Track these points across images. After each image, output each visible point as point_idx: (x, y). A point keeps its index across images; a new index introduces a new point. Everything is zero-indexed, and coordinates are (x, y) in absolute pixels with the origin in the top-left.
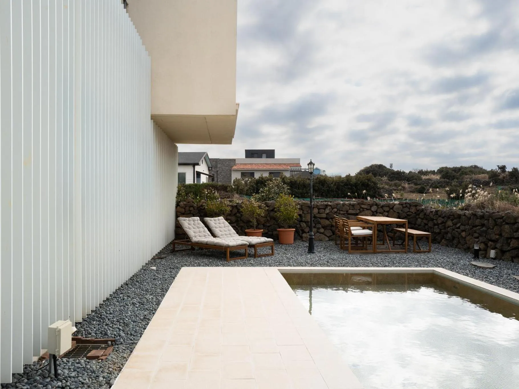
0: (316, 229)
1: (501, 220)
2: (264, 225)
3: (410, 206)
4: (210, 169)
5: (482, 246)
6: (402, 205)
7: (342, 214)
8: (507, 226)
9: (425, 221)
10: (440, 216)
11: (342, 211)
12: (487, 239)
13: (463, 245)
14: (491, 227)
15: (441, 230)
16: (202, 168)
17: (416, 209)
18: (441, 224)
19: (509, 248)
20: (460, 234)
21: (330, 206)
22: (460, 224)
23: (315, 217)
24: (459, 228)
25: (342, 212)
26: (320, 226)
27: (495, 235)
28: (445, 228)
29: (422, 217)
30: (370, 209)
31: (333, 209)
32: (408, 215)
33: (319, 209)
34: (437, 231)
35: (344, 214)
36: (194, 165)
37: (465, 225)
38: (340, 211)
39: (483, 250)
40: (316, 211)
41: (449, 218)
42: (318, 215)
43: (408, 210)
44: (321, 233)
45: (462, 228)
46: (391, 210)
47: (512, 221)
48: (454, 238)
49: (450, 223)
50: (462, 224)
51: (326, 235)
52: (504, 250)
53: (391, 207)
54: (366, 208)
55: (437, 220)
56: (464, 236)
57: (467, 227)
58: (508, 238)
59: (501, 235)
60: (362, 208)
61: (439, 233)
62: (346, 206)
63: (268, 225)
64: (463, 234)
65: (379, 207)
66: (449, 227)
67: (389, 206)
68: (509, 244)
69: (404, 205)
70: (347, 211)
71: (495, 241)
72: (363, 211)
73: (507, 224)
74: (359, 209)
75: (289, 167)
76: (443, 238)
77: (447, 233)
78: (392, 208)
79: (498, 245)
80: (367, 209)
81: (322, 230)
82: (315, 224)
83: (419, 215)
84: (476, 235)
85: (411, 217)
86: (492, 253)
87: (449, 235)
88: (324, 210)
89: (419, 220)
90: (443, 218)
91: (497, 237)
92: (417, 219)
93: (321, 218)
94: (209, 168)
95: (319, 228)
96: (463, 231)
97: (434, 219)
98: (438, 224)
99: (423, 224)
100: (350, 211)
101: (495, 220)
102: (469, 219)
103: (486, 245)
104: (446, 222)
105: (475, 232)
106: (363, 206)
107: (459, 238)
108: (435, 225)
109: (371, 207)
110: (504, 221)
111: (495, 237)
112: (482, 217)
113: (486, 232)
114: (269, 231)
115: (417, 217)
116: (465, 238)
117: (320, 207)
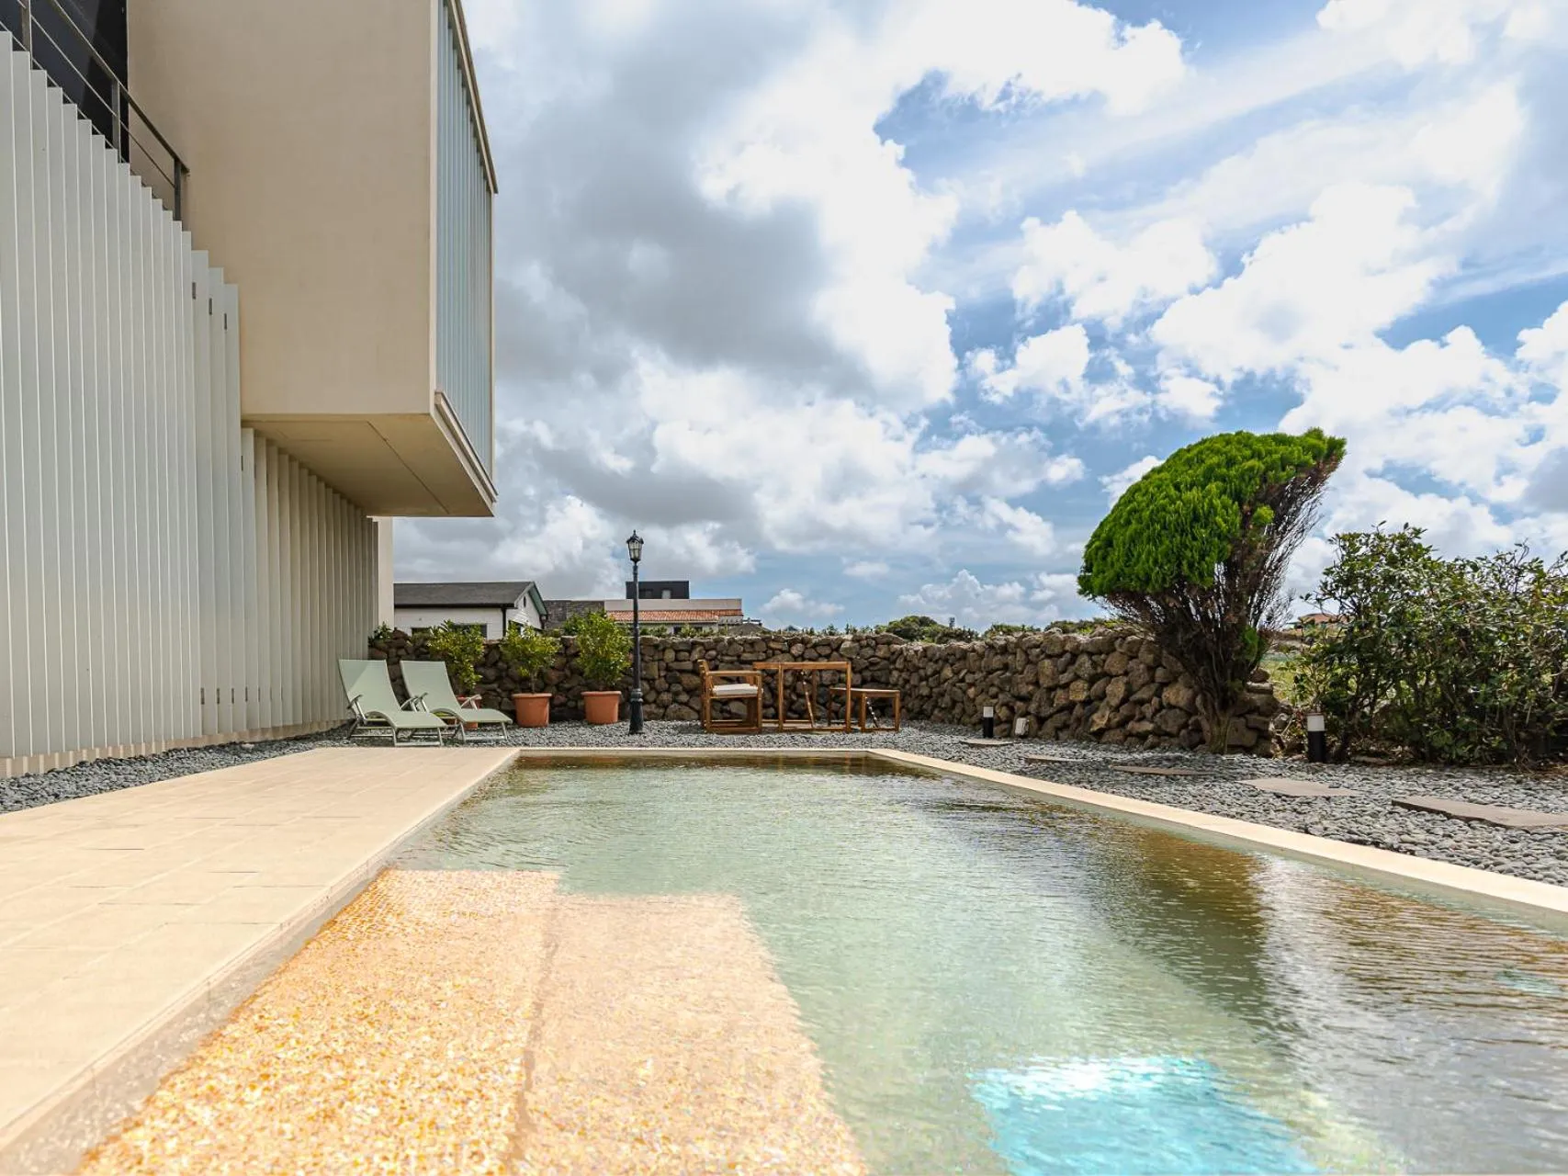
0: (670, 695)
1: (1038, 650)
2: (557, 686)
3: (877, 644)
4: (544, 618)
5: (1003, 713)
6: (858, 641)
7: (728, 662)
8: (1047, 662)
9: (904, 675)
10: (931, 660)
11: (727, 655)
12: (1013, 696)
13: (971, 716)
14: (1020, 669)
15: (931, 688)
16: (524, 615)
17: (889, 649)
18: (933, 675)
19: (1051, 711)
20: (965, 692)
21: (702, 644)
22: (965, 671)
23: (668, 669)
24: (962, 680)
25: (727, 658)
26: (681, 688)
27: (1027, 684)
28: (939, 684)
29: (901, 667)
30: (789, 652)
31: (707, 651)
32: (872, 664)
33: (677, 652)
34: (925, 691)
35: (732, 662)
36: (504, 608)
37: (974, 673)
38: (723, 655)
39: (1006, 722)
40: (670, 655)
41: (946, 661)
42: (675, 665)
43: (870, 652)
44: (681, 703)
45: (969, 679)
46: (835, 653)
47: (1057, 650)
48: (954, 703)
49: (948, 672)
50: (970, 672)
51: (691, 708)
52: (1043, 715)
53: (834, 646)
54: (780, 650)
55: (924, 668)
56: (972, 696)
57: (978, 676)
58: (1051, 689)
59: (1037, 684)
60: (771, 649)
61: (929, 697)
62: (735, 645)
63: (567, 686)
64: (971, 691)
65: (809, 646)
66: (946, 680)
67: (829, 645)
68: (1051, 702)
69: (864, 642)
70: (739, 656)
71: (1026, 699)
72: (774, 655)
73: (1049, 657)
74: (765, 652)
75: (717, 617)
76: (935, 706)
77: (942, 695)
78: (837, 649)
79: (1033, 707)
80: (783, 652)
81: (684, 698)
82: (670, 684)
83: (894, 662)
84: (994, 690)
85: (879, 667)
86: (1020, 725)
87: (947, 698)
88: (687, 654)
89: (895, 674)
90: (936, 662)
91: (1031, 688)
92: (890, 673)
93: (682, 671)
94: (541, 616)
95: (677, 694)
96: (971, 685)
97: (920, 668)
98: (926, 678)
99: (901, 682)
100: (746, 656)
101: (1026, 652)
102: (981, 656)
103: (1011, 709)
104: (942, 669)
105: (992, 685)
106: (772, 645)
107: (963, 702)
108: (921, 679)
109: (790, 646)
110: (1042, 652)
111: (1025, 689)
112: (1004, 650)
113: (1009, 680)
114: (569, 700)
115: (892, 667)
116: (974, 700)
117: (681, 648)
